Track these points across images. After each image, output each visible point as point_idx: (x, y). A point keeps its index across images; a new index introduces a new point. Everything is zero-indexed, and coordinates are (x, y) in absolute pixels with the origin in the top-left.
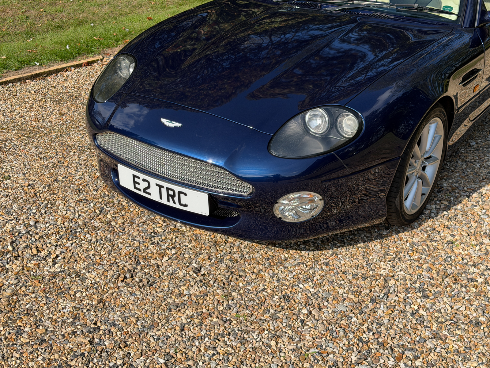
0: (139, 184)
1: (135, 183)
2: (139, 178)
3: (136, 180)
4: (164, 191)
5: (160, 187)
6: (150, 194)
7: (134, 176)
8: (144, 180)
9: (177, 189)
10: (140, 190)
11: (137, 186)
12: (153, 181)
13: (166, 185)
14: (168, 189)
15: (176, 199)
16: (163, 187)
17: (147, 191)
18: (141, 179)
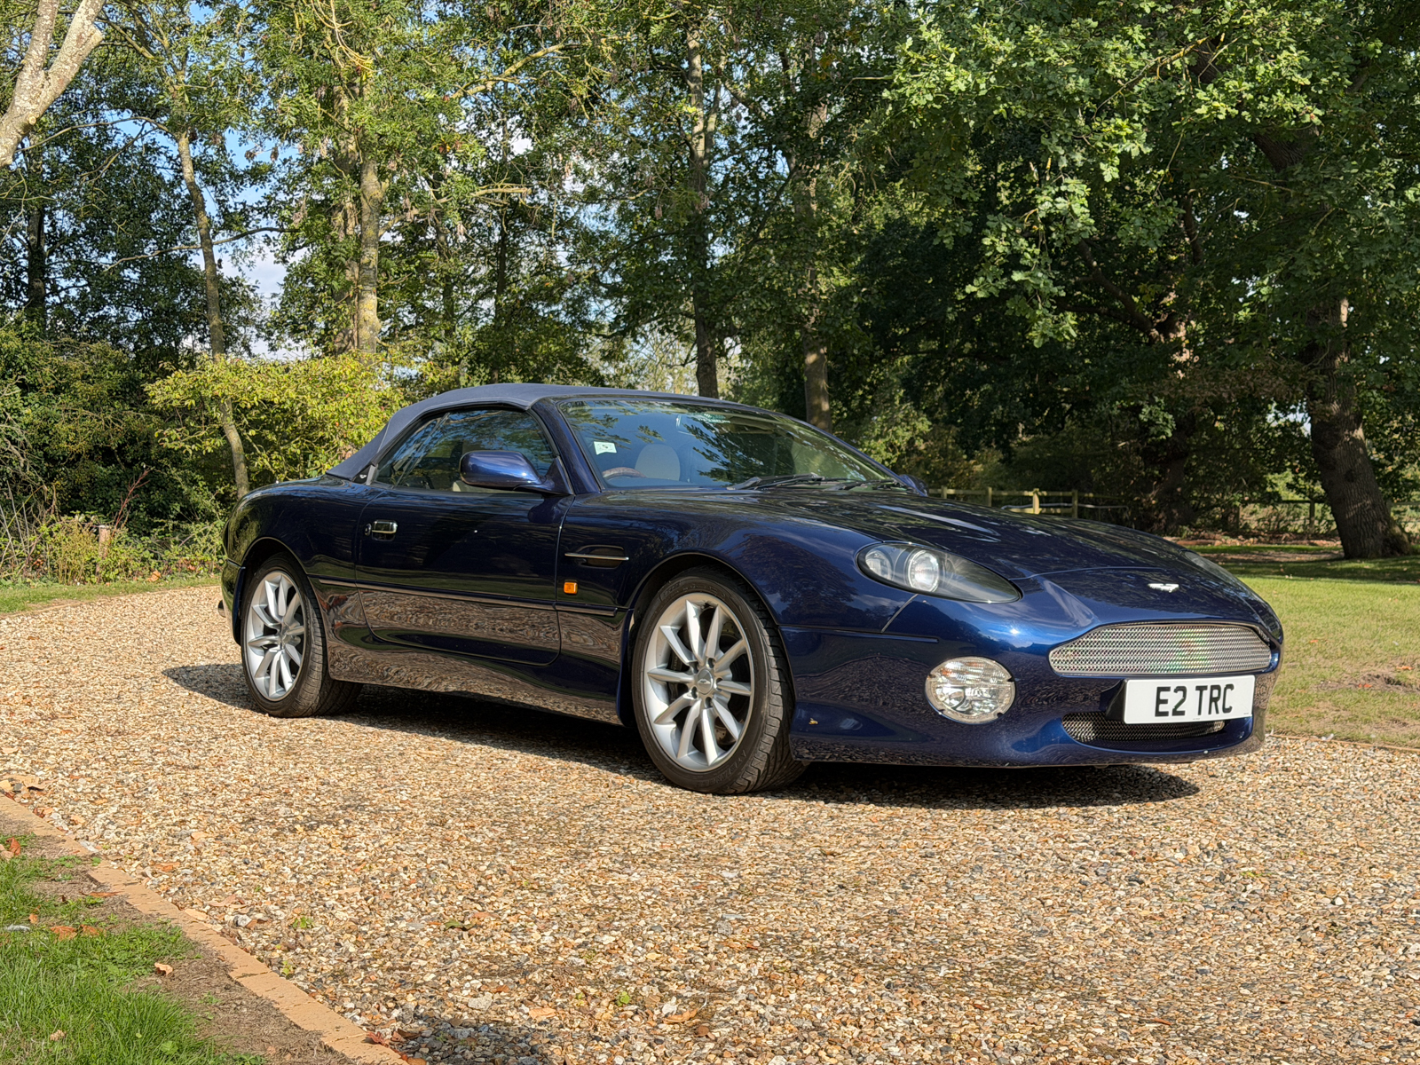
0: (1165, 702)
1: (1159, 701)
2: (1167, 689)
3: (1163, 695)
4: (1206, 694)
5: (1201, 689)
6: (1182, 713)
7: (1160, 690)
8: (1178, 689)
9: (1222, 682)
10: (1165, 714)
11: (1162, 708)
12: (1191, 684)
13: (1209, 682)
14: (1213, 687)
15: (1220, 703)
16: (1205, 688)
17: (1179, 709)
18: (1172, 689)
